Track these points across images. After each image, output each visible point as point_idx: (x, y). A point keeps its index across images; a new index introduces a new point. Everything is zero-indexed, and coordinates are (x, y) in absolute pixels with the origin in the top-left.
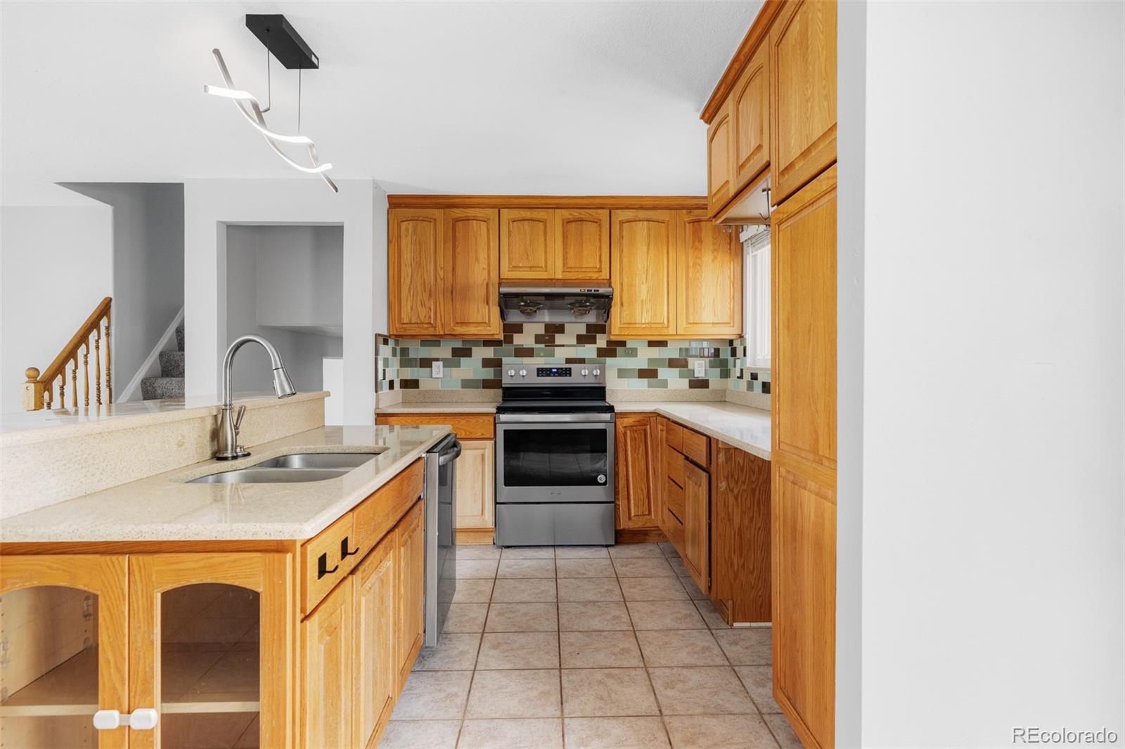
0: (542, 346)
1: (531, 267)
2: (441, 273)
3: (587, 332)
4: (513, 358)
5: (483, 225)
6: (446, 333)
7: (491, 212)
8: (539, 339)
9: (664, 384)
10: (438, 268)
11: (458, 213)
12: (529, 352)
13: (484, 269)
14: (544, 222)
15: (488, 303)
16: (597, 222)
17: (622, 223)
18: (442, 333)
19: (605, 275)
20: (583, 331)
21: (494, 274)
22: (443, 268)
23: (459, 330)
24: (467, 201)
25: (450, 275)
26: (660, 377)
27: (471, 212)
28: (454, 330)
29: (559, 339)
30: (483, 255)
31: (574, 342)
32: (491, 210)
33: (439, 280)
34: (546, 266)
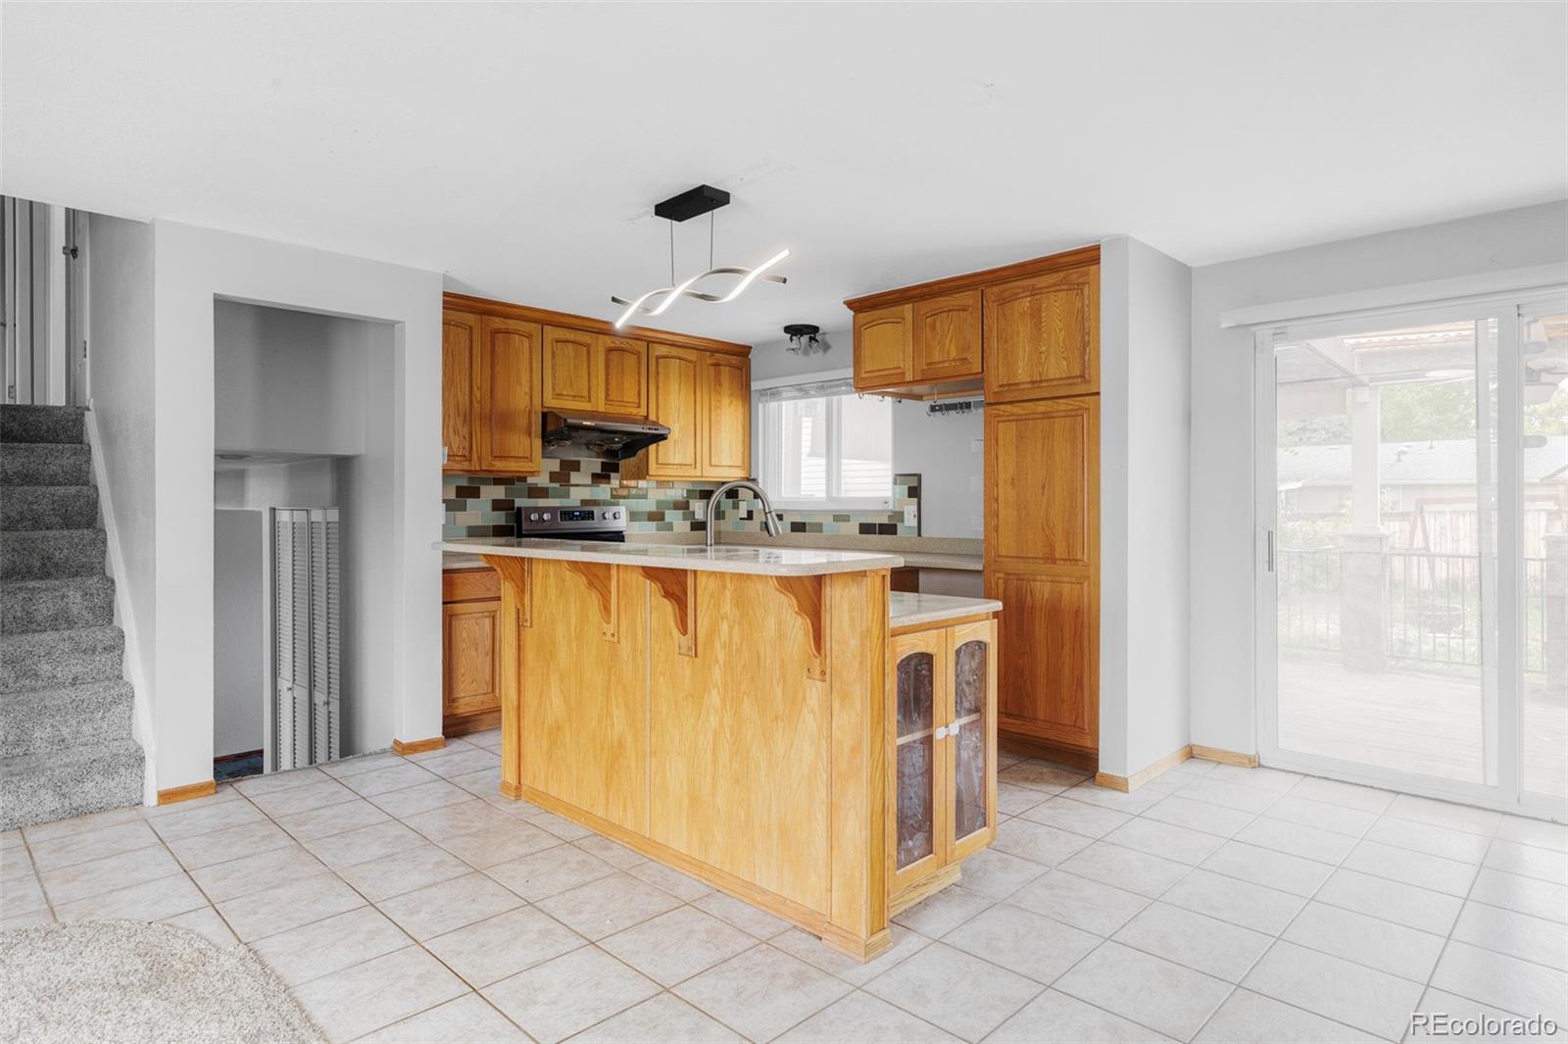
0: (557, 485)
1: (575, 396)
2: (477, 393)
3: (602, 470)
4: (527, 499)
5: (526, 342)
6: (484, 468)
7: (534, 328)
8: (553, 477)
9: (670, 527)
10: (475, 388)
11: (497, 323)
12: (543, 493)
13: (526, 393)
14: (588, 347)
15: (530, 435)
16: (638, 354)
17: (658, 358)
18: (478, 468)
19: (643, 411)
20: (598, 470)
21: (537, 401)
22: (480, 388)
23: (499, 465)
24: (509, 310)
25: (488, 397)
26: (667, 519)
27: (512, 324)
28: (493, 465)
29: (575, 477)
30: (525, 378)
31: (589, 482)
32: (533, 325)
33: (475, 402)
34: (589, 397)
